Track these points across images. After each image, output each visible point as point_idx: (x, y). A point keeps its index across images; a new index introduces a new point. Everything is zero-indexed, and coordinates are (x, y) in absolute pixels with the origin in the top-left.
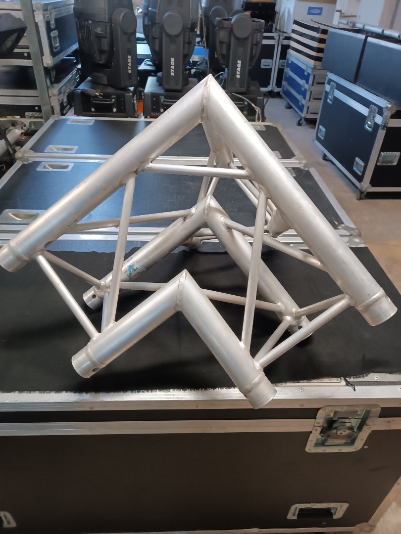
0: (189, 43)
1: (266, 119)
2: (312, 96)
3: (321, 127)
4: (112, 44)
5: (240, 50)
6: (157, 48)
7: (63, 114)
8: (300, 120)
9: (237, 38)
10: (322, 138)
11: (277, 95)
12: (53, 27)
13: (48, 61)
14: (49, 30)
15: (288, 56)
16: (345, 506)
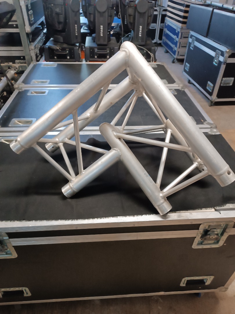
0: (111, 16)
1: (156, 60)
2: (180, 45)
3: (187, 64)
4: (66, 18)
5: (141, 20)
6: (92, 20)
7: (38, 61)
8: (174, 60)
9: (139, 13)
10: (188, 70)
11: (160, 45)
12: (30, 8)
13: (28, 29)
14: (28, 10)
15: (165, 21)
16: (212, 278)
